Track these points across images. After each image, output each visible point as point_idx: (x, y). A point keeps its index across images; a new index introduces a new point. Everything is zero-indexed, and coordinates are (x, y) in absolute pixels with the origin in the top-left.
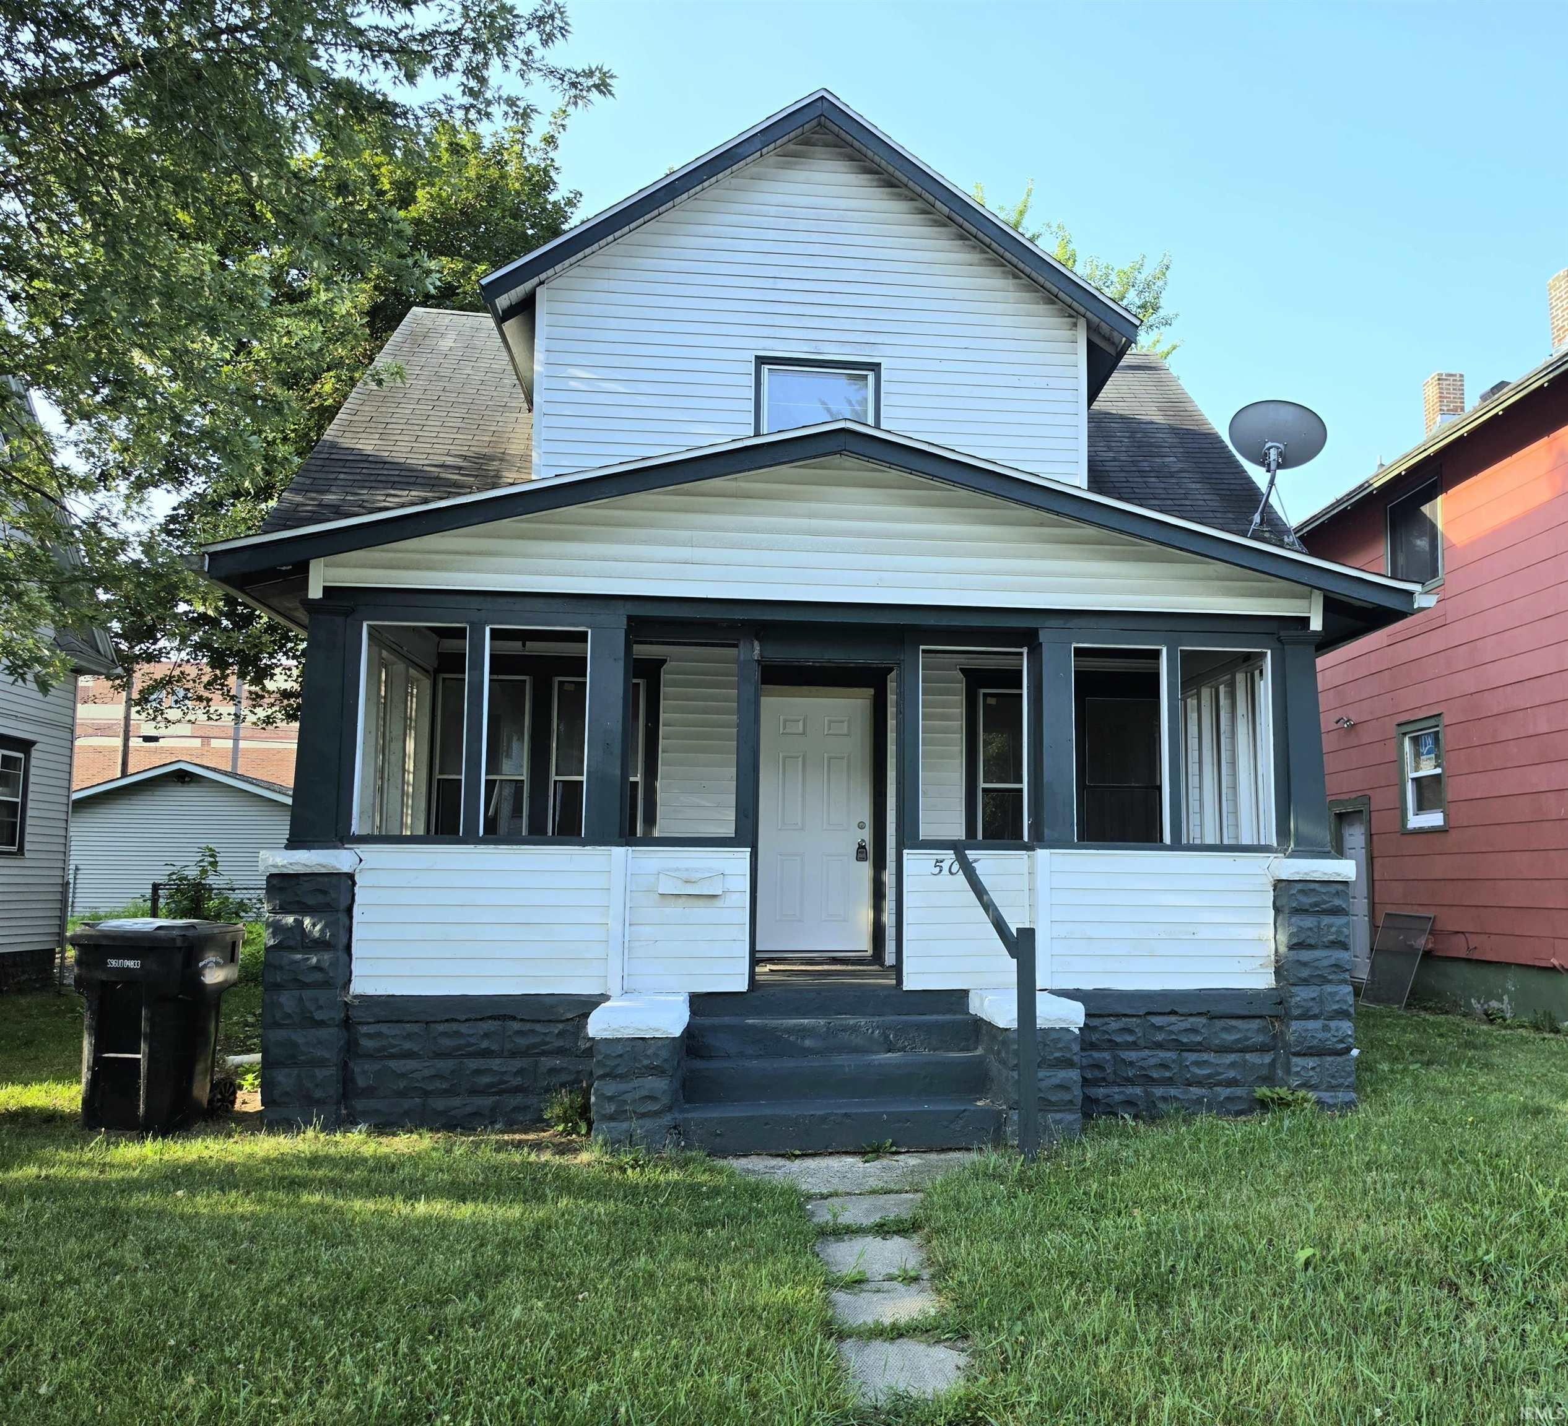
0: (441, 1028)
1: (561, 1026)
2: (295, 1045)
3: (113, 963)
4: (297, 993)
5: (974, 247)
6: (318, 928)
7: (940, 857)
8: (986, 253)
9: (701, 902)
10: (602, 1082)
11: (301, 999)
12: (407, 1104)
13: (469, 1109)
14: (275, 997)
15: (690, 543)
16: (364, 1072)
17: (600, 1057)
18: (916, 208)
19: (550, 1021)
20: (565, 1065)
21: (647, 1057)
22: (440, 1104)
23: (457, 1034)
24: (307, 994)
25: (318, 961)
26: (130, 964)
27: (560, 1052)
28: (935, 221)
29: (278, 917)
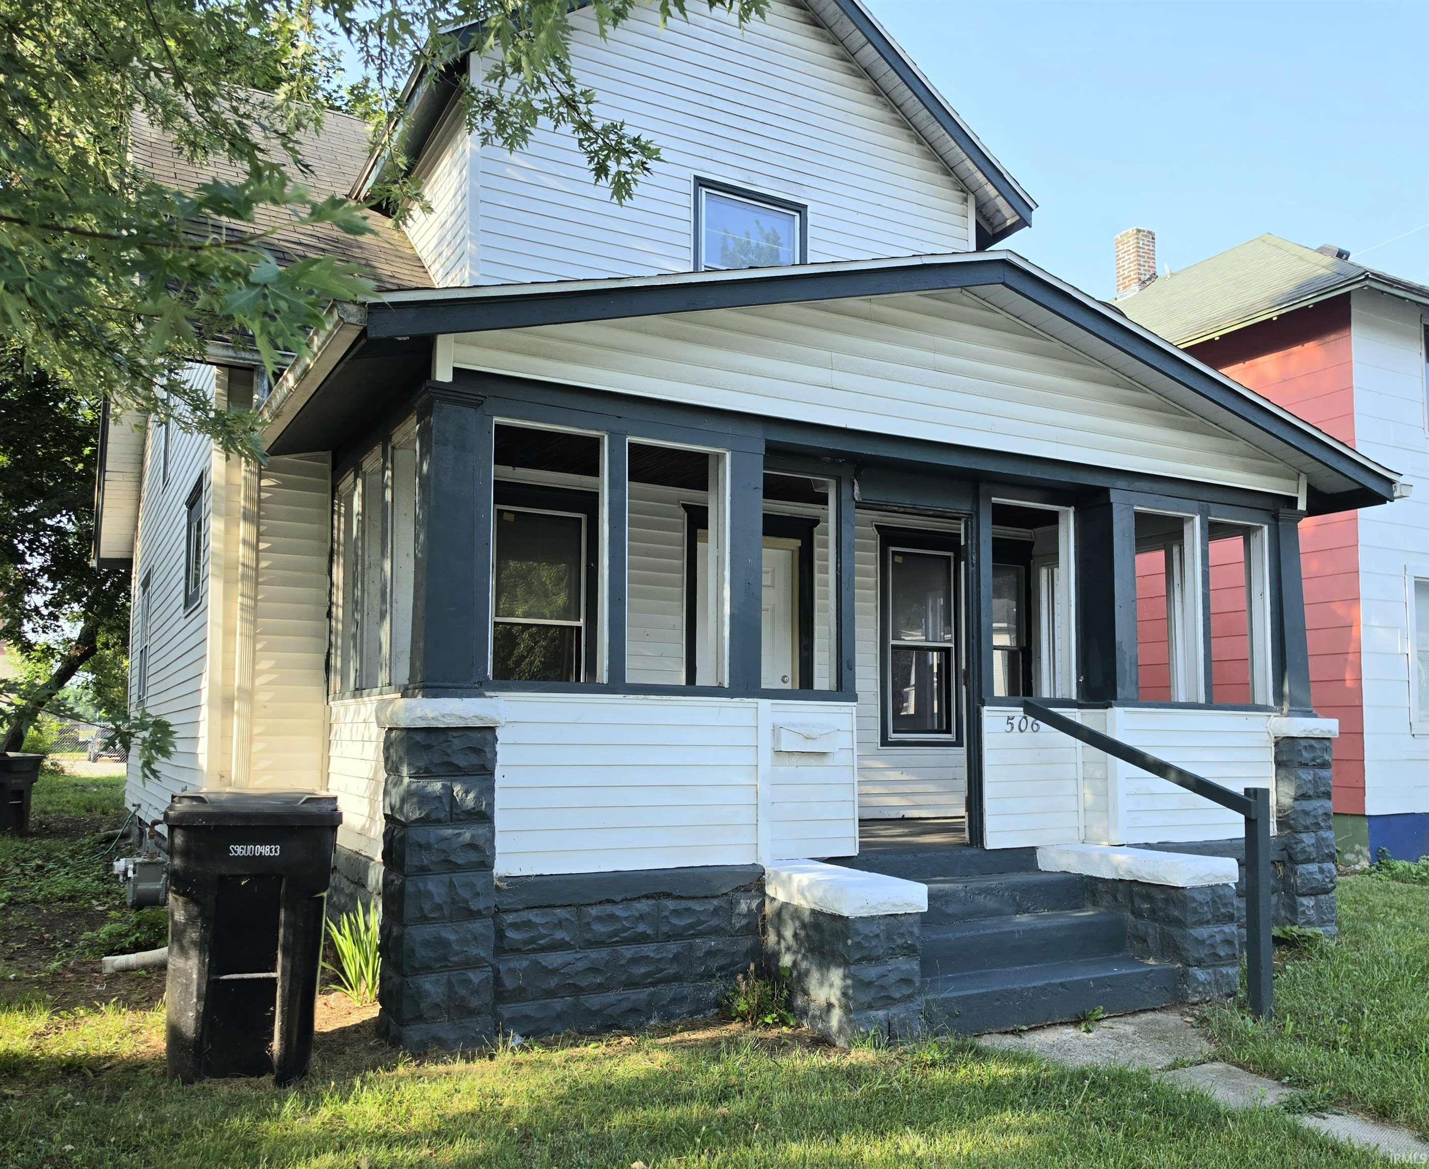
0: (594, 911)
1: (715, 902)
2: (444, 943)
3: (239, 850)
4: (445, 878)
5: (885, 105)
6: (471, 796)
7: (1011, 714)
8: (895, 112)
9: (812, 761)
10: (858, 967)
11: (451, 885)
12: (558, 1004)
13: (626, 1005)
14: (421, 885)
15: (831, 366)
16: (512, 971)
17: (858, 939)
18: (837, 54)
19: (706, 897)
20: (721, 946)
21: (902, 935)
22: (594, 1001)
23: (612, 917)
24: (457, 878)
25: (473, 836)
26: (265, 850)
27: (716, 931)
28: (853, 71)
29: (423, 782)
